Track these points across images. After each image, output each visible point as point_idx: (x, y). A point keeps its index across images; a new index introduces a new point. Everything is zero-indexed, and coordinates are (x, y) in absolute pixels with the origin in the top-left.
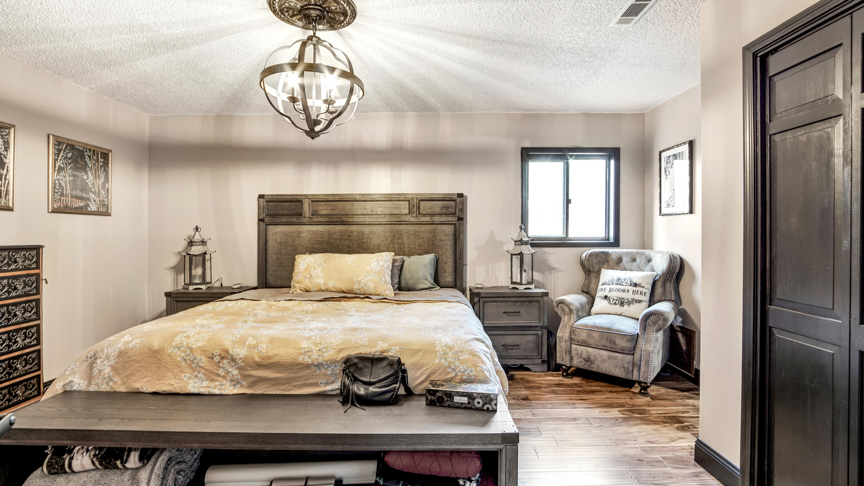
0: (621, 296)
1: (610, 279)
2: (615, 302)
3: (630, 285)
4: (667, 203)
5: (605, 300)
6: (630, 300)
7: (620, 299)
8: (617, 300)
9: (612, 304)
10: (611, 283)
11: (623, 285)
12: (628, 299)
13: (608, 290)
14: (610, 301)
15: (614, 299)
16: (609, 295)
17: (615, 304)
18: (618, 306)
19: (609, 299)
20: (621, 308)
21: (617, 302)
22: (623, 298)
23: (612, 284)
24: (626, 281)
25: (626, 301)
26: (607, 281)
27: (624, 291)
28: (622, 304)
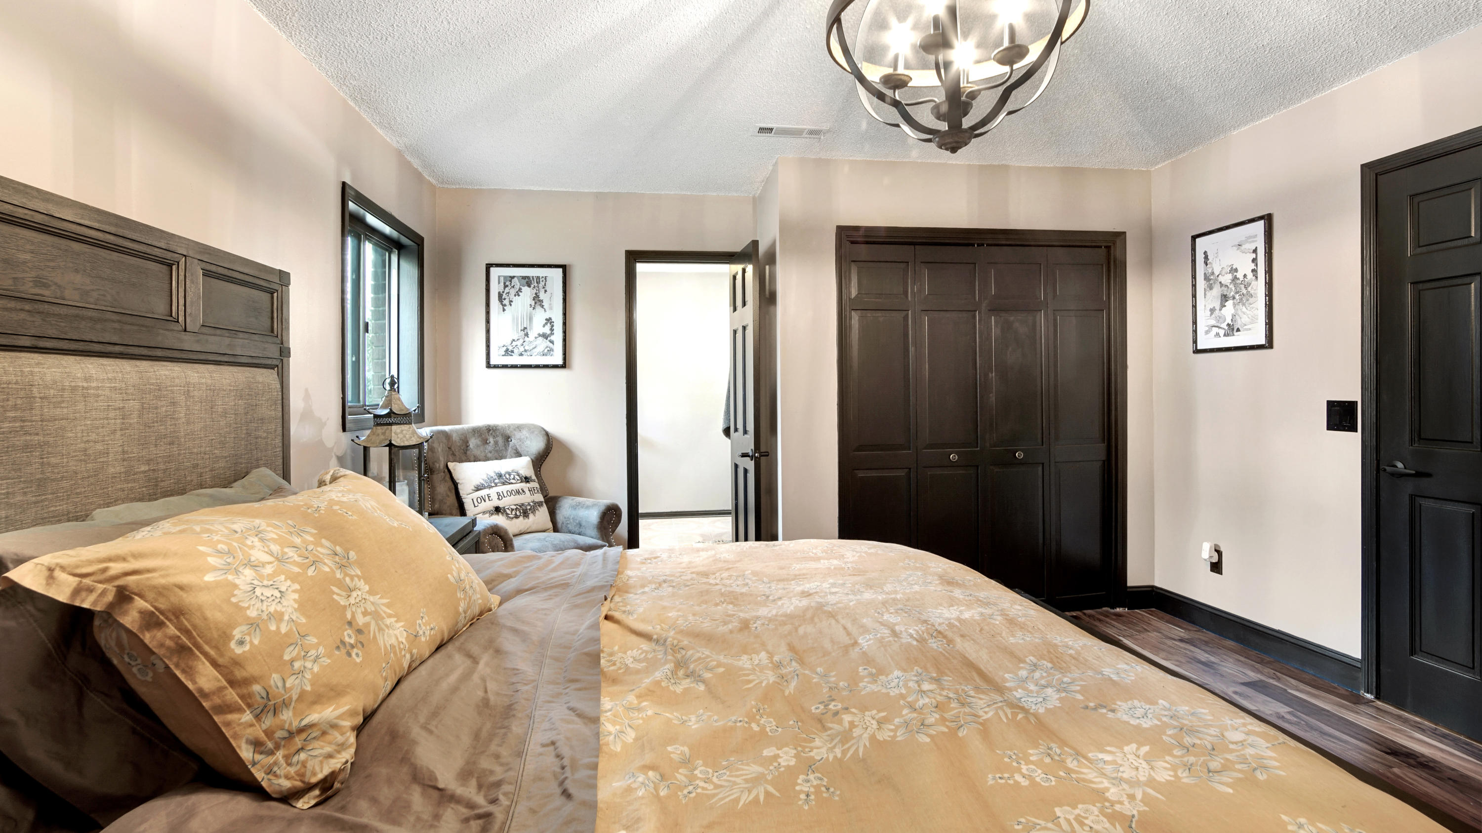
0: (519, 502)
1: (485, 477)
2: (516, 514)
3: (521, 482)
4: (505, 348)
5: (498, 514)
6: (532, 504)
7: (520, 506)
8: (516, 509)
9: (512, 518)
10: (493, 485)
11: (512, 483)
12: (529, 504)
13: (494, 497)
14: (507, 514)
15: (512, 510)
16: (501, 504)
17: (517, 517)
18: (521, 518)
19: (505, 511)
20: (527, 520)
21: (518, 513)
22: (523, 504)
23: (496, 486)
24: (512, 477)
25: (529, 507)
26: (483, 482)
27: (518, 492)
28: (525, 514)
